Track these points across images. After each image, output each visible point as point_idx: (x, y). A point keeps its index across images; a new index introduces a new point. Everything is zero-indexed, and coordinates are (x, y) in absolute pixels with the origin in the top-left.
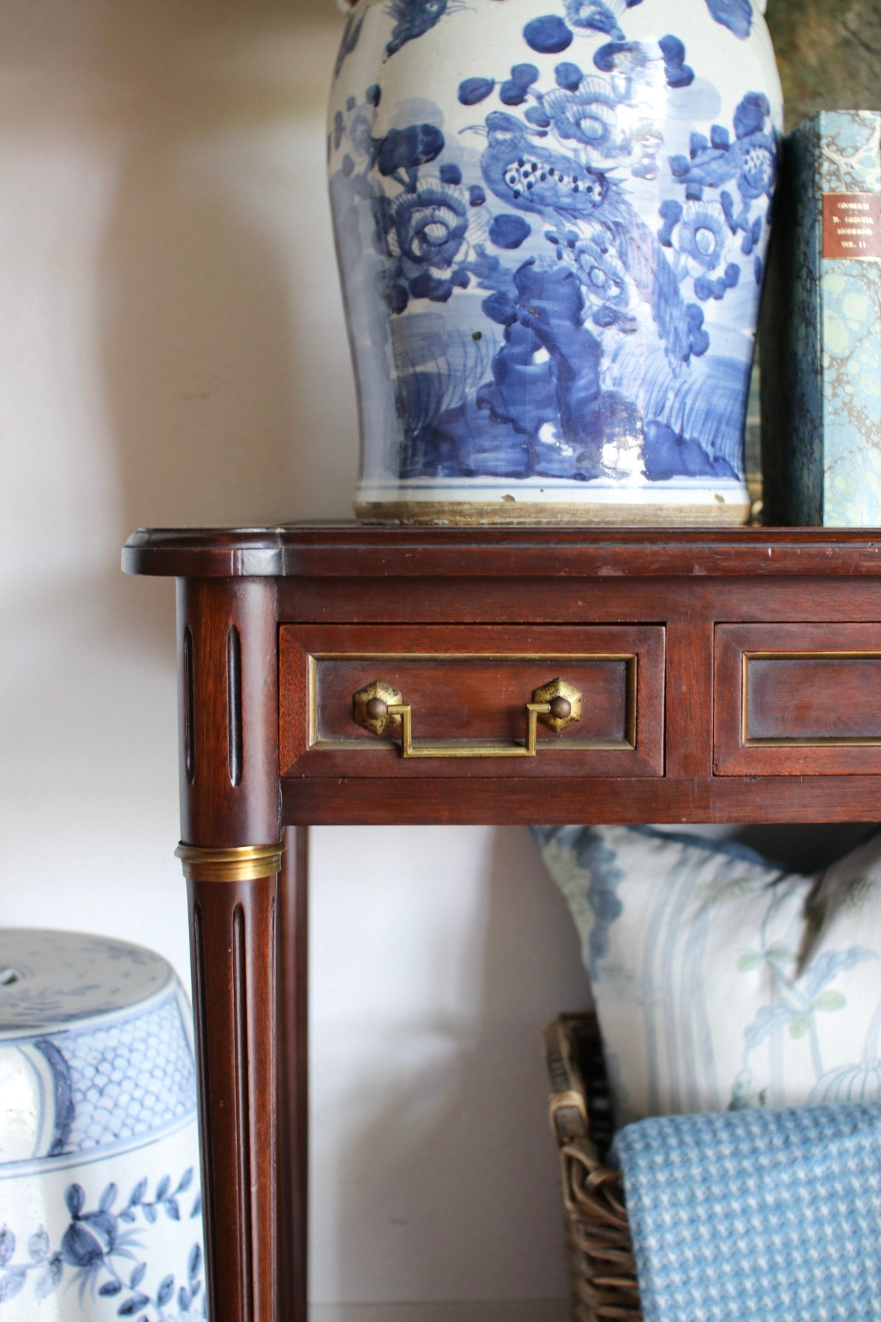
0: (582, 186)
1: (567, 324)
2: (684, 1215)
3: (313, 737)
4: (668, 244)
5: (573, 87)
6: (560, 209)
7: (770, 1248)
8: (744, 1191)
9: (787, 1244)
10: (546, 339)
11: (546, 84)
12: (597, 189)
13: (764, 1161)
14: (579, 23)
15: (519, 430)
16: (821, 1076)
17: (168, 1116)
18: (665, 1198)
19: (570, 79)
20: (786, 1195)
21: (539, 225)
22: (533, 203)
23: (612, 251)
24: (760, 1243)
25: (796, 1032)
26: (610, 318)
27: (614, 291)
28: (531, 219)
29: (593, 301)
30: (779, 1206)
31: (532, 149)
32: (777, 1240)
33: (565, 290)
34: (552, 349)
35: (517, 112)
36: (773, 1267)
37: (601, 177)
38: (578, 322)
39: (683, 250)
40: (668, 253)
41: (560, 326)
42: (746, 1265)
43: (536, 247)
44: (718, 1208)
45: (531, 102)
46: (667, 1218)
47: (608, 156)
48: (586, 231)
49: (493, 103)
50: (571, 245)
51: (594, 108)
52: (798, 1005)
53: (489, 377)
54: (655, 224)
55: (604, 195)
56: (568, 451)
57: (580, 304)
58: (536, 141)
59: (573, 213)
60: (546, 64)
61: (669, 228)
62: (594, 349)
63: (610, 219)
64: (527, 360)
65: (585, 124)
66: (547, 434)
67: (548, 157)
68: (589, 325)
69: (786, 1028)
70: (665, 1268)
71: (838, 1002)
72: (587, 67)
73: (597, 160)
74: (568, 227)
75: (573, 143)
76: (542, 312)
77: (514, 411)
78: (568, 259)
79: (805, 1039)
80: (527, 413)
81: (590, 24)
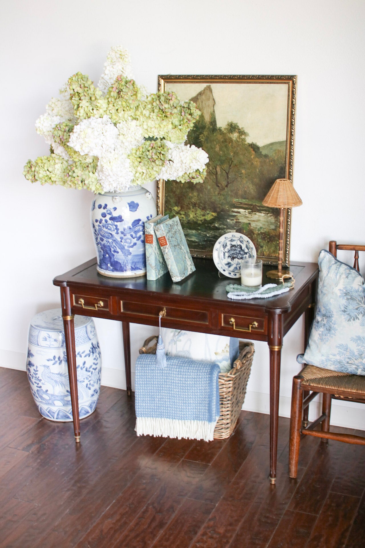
0: (109, 235)
1: (110, 252)
2: (141, 369)
3: (74, 304)
4: (122, 242)
5: (107, 222)
6: (107, 238)
7: (151, 376)
8: (149, 367)
9: (153, 376)
10: (108, 253)
11: (104, 222)
12: (111, 236)
13: (153, 363)
14: (107, 214)
15: (106, 264)
16: (177, 351)
17: (80, 343)
18: (139, 366)
19: (106, 221)
20: (154, 368)
21: (105, 239)
22: (104, 236)
23: (114, 243)
24: (150, 374)
25: (175, 344)
26: (115, 251)
27: (115, 248)
28: (104, 238)
29: (112, 249)
30: (153, 370)
31: (103, 230)
32: (152, 375)
33: (108, 247)
34: (108, 255)
35: (101, 225)
36: (151, 378)
37: (111, 234)
38: (111, 252)
39: (124, 242)
40: (122, 243)
41: (109, 252)
42: (148, 377)
43: (104, 242)
44: (145, 369)
45: (102, 224)
46: (139, 369)
47: (112, 231)
48: (110, 241)
49: (98, 223)
50: (109, 242)
51: (109, 225)
52: (175, 340)
53: (102, 257)
54: (120, 240)
55: (112, 236)
56: (111, 268)
57: (111, 249)
58: (103, 229)
59: (108, 238)
60: (104, 219)
61: (122, 240)
62: (114, 255)
63: (113, 239)
64: (106, 256)
65: (108, 227)
66: (109, 265)
67: (105, 231)
68: (112, 252)
69: (173, 343)
70: (137, 375)
71: (180, 341)
72: (108, 220)
73: (111, 232)
74: (108, 240)
75: (107, 230)
76: (106, 250)
77: (105, 261)
78: (109, 244)
79: (176, 345)
80: (107, 262)
81: (109, 214)
